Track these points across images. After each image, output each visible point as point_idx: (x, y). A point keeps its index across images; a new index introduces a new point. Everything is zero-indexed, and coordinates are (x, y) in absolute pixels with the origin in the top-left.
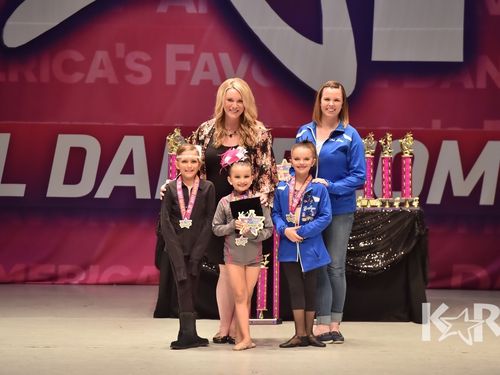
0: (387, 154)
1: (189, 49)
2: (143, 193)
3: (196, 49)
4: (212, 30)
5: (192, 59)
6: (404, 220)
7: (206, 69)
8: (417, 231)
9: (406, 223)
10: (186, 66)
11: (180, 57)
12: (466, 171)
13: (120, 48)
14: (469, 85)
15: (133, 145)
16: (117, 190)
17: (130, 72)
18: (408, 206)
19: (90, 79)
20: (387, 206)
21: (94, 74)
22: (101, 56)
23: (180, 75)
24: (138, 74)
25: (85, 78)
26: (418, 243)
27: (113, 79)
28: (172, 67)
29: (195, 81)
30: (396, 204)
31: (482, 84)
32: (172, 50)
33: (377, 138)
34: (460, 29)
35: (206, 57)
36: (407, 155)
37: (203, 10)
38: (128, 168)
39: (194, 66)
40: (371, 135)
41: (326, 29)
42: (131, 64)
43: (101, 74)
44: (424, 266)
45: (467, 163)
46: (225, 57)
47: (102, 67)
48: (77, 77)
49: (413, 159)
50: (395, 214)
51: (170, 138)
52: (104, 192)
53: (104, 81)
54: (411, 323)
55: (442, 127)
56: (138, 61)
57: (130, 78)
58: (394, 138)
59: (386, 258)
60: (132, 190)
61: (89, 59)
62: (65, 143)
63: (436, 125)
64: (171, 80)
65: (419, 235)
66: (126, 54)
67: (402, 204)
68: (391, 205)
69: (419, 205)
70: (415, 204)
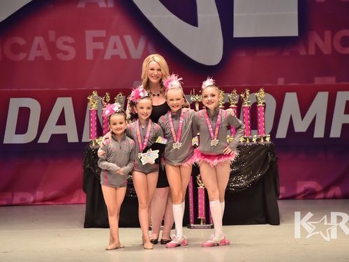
0: (246, 105)
1: (102, 33)
2: (73, 138)
3: (107, 33)
4: (118, 19)
5: (104, 40)
6: (260, 151)
7: (115, 47)
8: (270, 159)
9: (262, 153)
10: (100, 45)
11: (96, 39)
12: (303, 114)
13: (52, 34)
14: (303, 52)
15: (64, 104)
16: (54, 137)
17: (60, 51)
18: (262, 141)
19: (31, 58)
20: (248, 142)
21: (34, 54)
22: (38, 40)
23: (96, 52)
24: (66, 53)
25: (27, 57)
26: (271, 167)
27: (48, 57)
28: (90, 47)
29: (108, 56)
30: (254, 140)
31: (312, 51)
32: (90, 34)
33: (239, 93)
34: (296, 13)
35: (114, 39)
36: (261, 105)
37: (111, 5)
38: (61, 121)
39: (106, 46)
40: (235, 91)
41: (200, 16)
42: (60, 46)
43: (39, 54)
44: (275, 183)
45: (304, 109)
46: (128, 39)
47: (39, 48)
48: (22, 56)
49: (265, 107)
50: (254, 147)
51: (90, 98)
52: (45, 138)
53: (41, 58)
54: (268, 225)
55: (285, 83)
56: (66, 43)
57: (60, 56)
58: (250, 93)
59: (248, 179)
60: (65, 136)
61: (30, 43)
62: (15, 104)
63: (281, 82)
64: (90, 56)
65: (272, 162)
66: (56, 38)
67: (258, 140)
68: (251, 140)
69: (271, 140)
70: (268, 139)
